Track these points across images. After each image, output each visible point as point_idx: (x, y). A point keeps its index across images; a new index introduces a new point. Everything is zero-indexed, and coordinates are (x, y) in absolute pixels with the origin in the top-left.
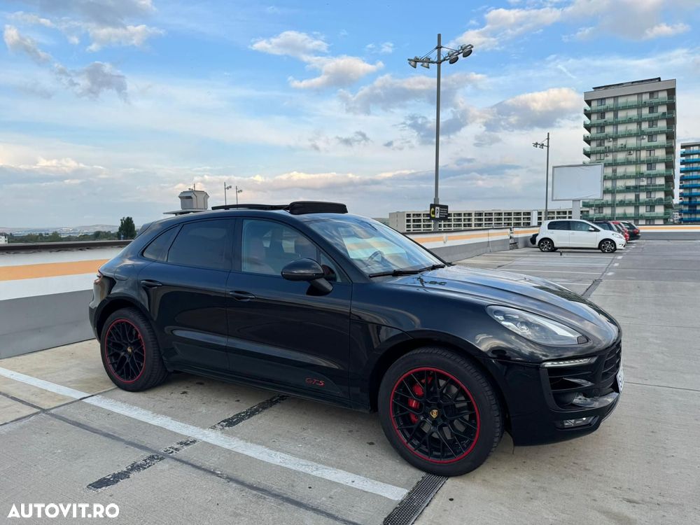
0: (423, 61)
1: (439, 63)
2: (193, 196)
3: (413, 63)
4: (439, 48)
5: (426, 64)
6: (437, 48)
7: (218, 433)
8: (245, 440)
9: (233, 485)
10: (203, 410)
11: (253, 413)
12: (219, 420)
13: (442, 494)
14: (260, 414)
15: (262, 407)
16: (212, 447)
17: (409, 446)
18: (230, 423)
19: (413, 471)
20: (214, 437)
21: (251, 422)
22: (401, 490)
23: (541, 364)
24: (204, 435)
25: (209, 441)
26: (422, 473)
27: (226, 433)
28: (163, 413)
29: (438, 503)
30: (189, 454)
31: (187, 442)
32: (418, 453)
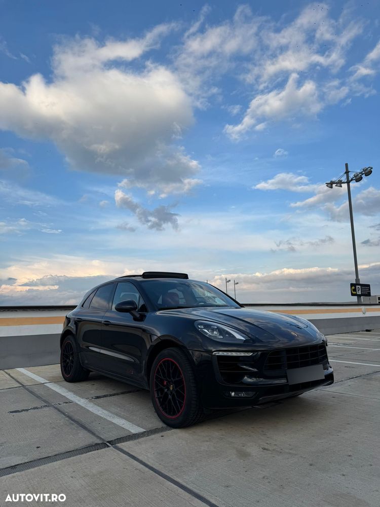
0: (337, 183)
1: (348, 182)
3: (329, 185)
4: (347, 172)
5: (339, 185)
6: (346, 173)
7: (87, 400)
8: (95, 404)
9: (67, 418)
10: (92, 392)
11: (114, 395)
12: (94, 396)
13: (161, 434)
14: (117, 396)
15: (122, 393)
16: (77, 404)
17: (160, 408)
18: (98, 397)
19: (160, 424)
20: (82, 402)
21: (108, 398)
22: (142, 430)
23: (214, 353)
24: (79, 401)
25: (79, 403)
26: (164, 426)
27: (90, 401)
28: (73, 391)
29: (153, 436)
30: (63, 407)
31: (68, 402)
32: (164, 413)
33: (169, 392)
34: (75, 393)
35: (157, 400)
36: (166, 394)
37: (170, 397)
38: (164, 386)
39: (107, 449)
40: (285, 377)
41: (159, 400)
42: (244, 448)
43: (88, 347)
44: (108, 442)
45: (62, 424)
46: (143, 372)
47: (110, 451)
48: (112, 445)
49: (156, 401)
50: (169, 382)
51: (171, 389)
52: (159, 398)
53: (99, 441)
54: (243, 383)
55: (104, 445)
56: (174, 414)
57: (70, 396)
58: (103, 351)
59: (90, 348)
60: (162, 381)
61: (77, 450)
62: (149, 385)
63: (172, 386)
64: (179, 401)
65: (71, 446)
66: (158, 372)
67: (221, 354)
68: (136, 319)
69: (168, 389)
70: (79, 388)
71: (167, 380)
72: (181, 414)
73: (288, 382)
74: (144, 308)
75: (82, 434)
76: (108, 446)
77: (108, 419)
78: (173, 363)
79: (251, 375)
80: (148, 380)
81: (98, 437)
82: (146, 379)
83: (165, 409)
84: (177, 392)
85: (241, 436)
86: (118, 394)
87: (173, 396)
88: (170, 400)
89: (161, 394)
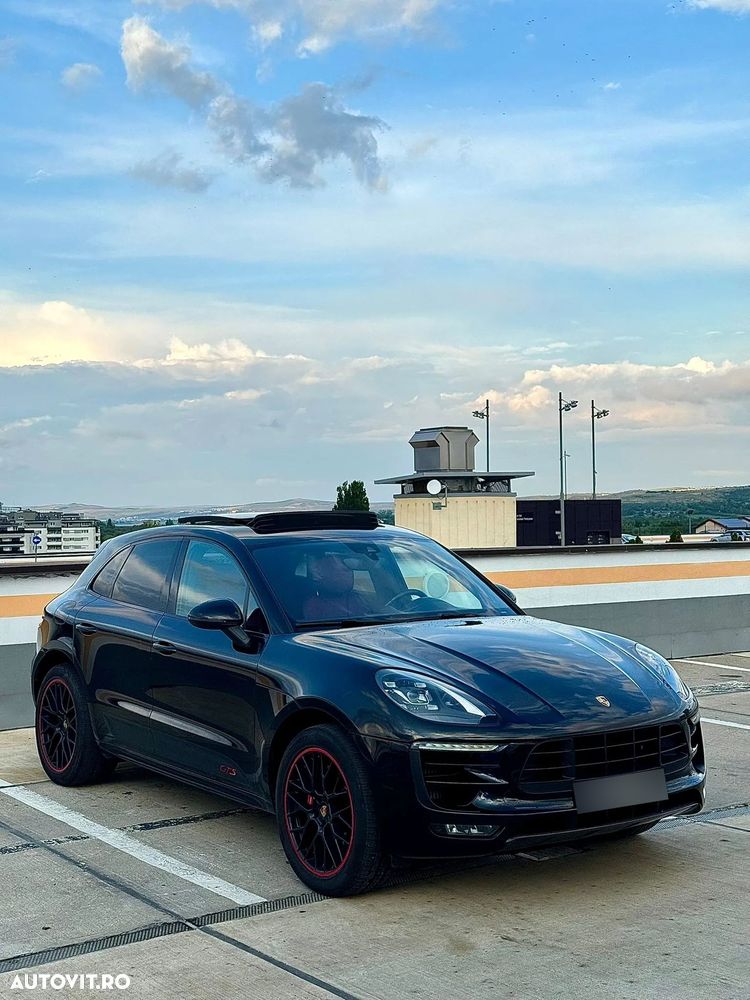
2: (441, 441)
7: (122, 834)
8: (145, 843)
9: (86, 874)
10: (130, 812)
11: (187, 821)
12: (136, 823)
13: (301, 907)
14: (193, 824)
15: (206, 817)
16: (101, 844)
17: (300, 854)
18: (147, 827)
19: (300, 889)
20: (113, 837)
21: (173, 829)
22: (259, 900)
23: (415, 744)
24: (104, 834)
25: (104, 839)
26: (308, 891)
27: (131, 835)
28: (81, 811)
29: (283, 912)
30: (69, 847)
31: (78, 837)
32: (305, 864)
33: (318, 822)
34: (87, 814)
35: (292, 835)
36: (312, 826)
37: (320, 830)
38: (308, 807)
39: (187, 932)
40: (571, 796)
41: (297, 838)
42: (467, 936)
43: (115, 701)
44: (188, 920)
45: (79, 884)
46: (260, 770)
47: (195, 936)
48: (198, 926)
49: (289, 838)
50: (319, 798)
51: (324, 814)
52: (297, 834)
53: (170, 920)
54: (473, 808)
55: (179, 925)
56: (328, 867)
57: (78, 822)
58: (155, 716)
59: (120, 704)
60: (302, 797)
61: (127, 934)
62: (273, 799)
63: (324, 807)
64: (340, 842)
65: (113, 927)
66: (294, 775)
67: (429, 746)
68: (239, 646)
69: (318, 814)
70: (94, 803)
71: (313, 795)
72: (344, 866)
73: (575, 807)
74: (257, 622)
75: (129, 905)
76: (190, 928)
77: (181, 874)
78: (327, 760)
79: (494, 791)
80: (272, 790)
81: (167, 911)
82: (266, 786)
83: (308, 857)
84: (336, 821)
85: (468, 916)
86: (195, 820)
87: (328, 830)
88: (320, 837)
89: (302, 824)
